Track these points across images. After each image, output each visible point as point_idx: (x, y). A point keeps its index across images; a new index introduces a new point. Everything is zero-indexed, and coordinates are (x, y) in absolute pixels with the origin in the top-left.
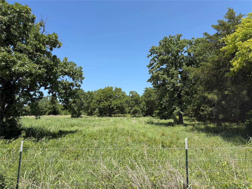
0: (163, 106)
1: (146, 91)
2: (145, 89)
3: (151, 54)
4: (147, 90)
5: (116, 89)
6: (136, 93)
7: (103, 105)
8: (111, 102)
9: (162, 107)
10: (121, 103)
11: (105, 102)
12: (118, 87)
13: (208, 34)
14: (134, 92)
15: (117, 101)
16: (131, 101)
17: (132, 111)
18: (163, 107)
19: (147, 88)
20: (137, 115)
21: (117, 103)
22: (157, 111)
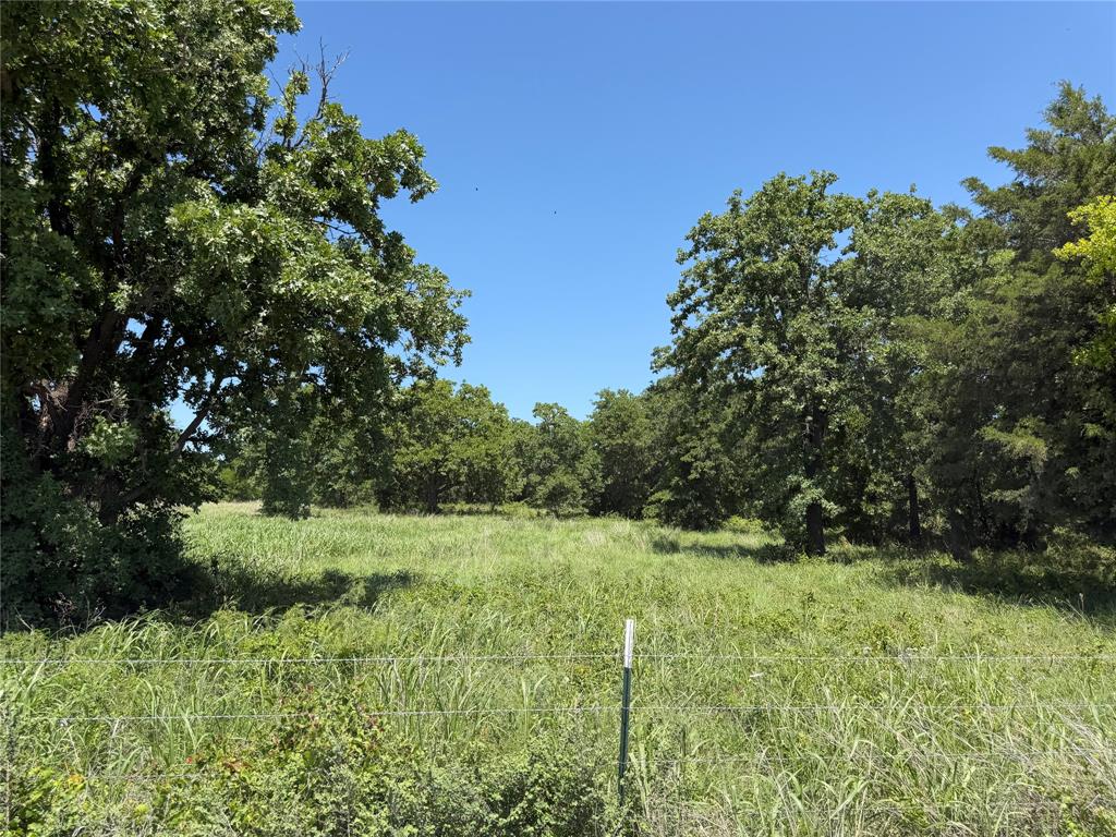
0: (693, 475)
1: (605, 407)
2: (598, 399)
3: (697, 250)
4: (608, 402)
5: (467, 390)
6: (563, 413)
7: (407, 459)
8: (445, 450)
9: (691, 477)
10: (487, 455)
11: (418, 446)
12: (474, 385)
13: (982, 186)
14: (552, 408)
15: (469, 445)
16: (541, 446)
17: (542, 491)
18: (695, 479)
19: (607, 395)
20: (565, 508)
21: (470, 452)
22: (666, 496)
